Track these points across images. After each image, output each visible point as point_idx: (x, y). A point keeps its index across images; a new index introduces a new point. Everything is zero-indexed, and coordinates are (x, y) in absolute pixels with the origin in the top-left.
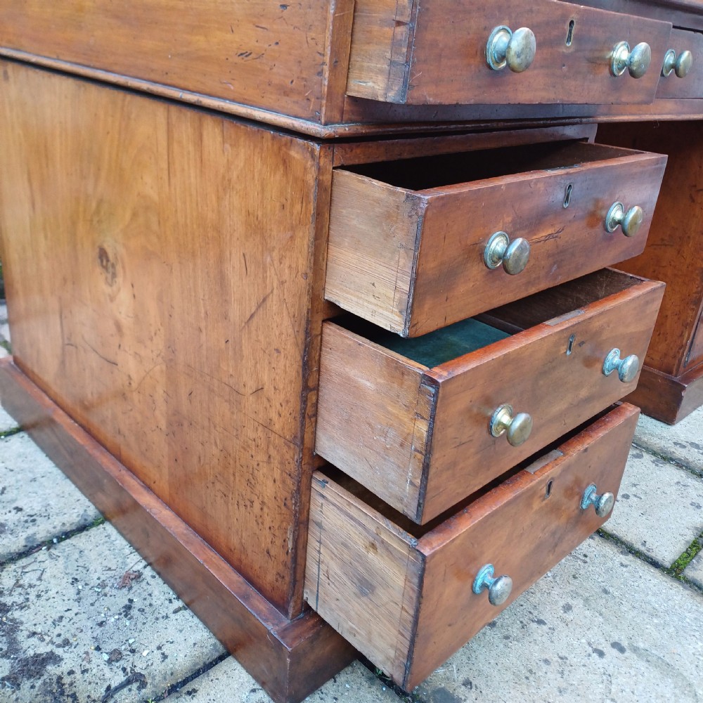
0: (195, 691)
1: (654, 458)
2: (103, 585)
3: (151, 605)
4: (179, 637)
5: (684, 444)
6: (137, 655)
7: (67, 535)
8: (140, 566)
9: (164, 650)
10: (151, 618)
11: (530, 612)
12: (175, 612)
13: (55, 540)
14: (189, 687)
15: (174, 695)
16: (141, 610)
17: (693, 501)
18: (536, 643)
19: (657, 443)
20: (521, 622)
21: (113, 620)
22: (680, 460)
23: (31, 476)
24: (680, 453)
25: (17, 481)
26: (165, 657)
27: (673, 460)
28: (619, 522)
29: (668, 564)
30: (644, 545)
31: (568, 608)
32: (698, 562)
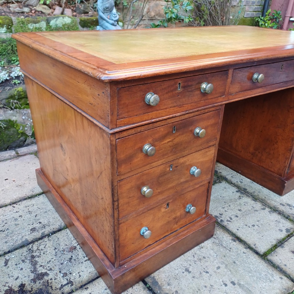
0: (88, 288)
1: (270, 210)
2: (64, 251)
3: (78, 258)
4: (85, 270)
5: (284, 204)
6: (72, 275)
7: (54, 232)
8: (76, 245)
9: (80, 274)
10: (77, 263)
11: (204, 269)
12: (85, 261)
13: (50, 234)
14: (86, 287)
15: (81, 289)
16: (75, 260)
17: (280, 228)
18: (203, 280)
19: (273, 203)
20: (200, 272)
21: (66, 263)
22: (280, 211)
23: (45, 210)
24: (281, 208)
25: (41, 212)
26: (80, 276)
27: (277, 211)
28: (248, 236)
29: (262, 253)
30: (255, 245)
31: (218, 268)
32: (274, 253)
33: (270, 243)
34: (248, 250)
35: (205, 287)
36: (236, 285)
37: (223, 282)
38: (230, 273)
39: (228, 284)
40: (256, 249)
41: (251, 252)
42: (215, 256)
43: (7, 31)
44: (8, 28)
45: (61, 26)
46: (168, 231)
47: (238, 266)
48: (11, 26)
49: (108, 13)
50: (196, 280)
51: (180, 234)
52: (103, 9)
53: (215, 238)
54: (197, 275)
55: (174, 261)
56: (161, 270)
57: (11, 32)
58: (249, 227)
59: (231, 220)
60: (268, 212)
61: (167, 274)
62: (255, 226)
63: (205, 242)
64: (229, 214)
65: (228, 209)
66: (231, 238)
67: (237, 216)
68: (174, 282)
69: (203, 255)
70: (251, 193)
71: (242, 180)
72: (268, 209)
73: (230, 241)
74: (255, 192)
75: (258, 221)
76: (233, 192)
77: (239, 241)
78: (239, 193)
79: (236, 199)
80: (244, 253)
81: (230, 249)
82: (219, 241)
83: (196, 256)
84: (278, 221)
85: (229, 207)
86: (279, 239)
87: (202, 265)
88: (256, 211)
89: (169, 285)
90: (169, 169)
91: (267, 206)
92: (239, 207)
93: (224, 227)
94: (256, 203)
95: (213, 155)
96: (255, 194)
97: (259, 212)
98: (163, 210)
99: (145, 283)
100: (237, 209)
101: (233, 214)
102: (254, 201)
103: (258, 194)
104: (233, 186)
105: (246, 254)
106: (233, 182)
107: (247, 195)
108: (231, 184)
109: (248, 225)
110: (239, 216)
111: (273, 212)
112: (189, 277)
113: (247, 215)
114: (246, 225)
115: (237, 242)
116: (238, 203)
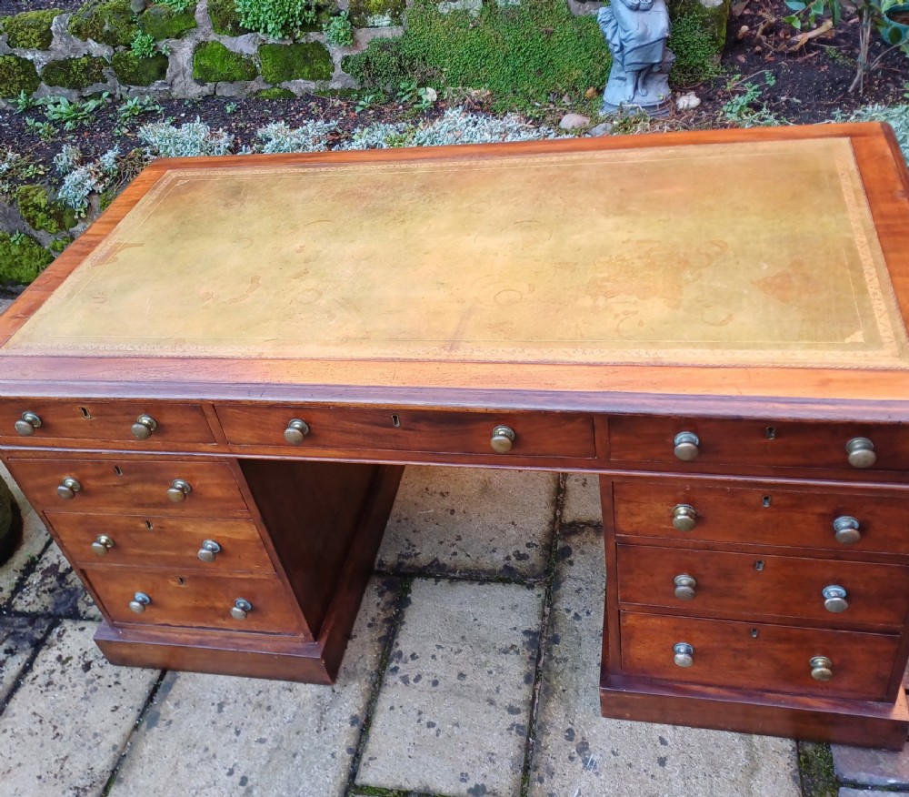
1: (523, 723)
5: (578, 737)
11: (243, 724)
17: (470, 773)
18: (218, 738)
19: (555, 716)
20: (231, 724)
22: (540, 743)
24: (553, 739)
27: (534, 737)
28: (390, 734)
29: (359, 782)
30: (371, 759)
31: (262, 741)
33: (402, 778)
34: (349, 756)
35: (207, 749)
36: (245, 787)
37: (235, 765)
38: (264, 763)
39: (235, 774)
40: (362, 767)
41: (347, 764)
42: (286, 721)
44: (393, 16)
46: (205, 622)
47: (291, 765)
48: (400, 11)
50: (211, 729)
51: (235, 641)
53: (334, 691)
54: (221, 724)
55: (227, 677)
56: (198, 675)
57: (401, 24)
58: (419, 721)
59: (411, 682)
60: (508, 724)
61: (194, 688)
62: (432, 729)
63: (308, 685)
64: (428, 667)
65: (446, 656)
66: (357, 712)
67: (435, 683)
68: (185, 707)
69: (274, 702)
70: (551, 657)
71: (588, 613)
72: (521, 718)
73: (347, 717)
74: (566, 660)
75: (457, 725)
76: (515, 629)
77: (362, 730)
78: (526, 639)
79: (495, 647)
80: (333, 755)
81: (325, 729)
82: (331, 702)
83: (262, 695)
84: (491, 758)
85: (456, 653)
86: (431, 788)
87: (249, 717)
88: (492, 702)
89: (177, 705)
90: (143, 525)
91: (535, 711)
92: (471, 668)
93: (380, 685)
94: (520, 688)
95: (258, 536)
96: (556, 665)
97: (492, 708)
98: (174, 584)
99: (161, 678)
100: (462, 669)
101: (438, 672)
102: (528, 679)
103: (563, 671)
104: (544, 615)
105: (333, 760)
106: (557, 605)
107: (535, 657)
108: (548, 606)
109: (423, 715)
110: (441, 687)
111: (521, 734)
112: (209, 717)
113: (459, 695)
114: (420, 713)
115: (356, 728)
116: (483, 658)
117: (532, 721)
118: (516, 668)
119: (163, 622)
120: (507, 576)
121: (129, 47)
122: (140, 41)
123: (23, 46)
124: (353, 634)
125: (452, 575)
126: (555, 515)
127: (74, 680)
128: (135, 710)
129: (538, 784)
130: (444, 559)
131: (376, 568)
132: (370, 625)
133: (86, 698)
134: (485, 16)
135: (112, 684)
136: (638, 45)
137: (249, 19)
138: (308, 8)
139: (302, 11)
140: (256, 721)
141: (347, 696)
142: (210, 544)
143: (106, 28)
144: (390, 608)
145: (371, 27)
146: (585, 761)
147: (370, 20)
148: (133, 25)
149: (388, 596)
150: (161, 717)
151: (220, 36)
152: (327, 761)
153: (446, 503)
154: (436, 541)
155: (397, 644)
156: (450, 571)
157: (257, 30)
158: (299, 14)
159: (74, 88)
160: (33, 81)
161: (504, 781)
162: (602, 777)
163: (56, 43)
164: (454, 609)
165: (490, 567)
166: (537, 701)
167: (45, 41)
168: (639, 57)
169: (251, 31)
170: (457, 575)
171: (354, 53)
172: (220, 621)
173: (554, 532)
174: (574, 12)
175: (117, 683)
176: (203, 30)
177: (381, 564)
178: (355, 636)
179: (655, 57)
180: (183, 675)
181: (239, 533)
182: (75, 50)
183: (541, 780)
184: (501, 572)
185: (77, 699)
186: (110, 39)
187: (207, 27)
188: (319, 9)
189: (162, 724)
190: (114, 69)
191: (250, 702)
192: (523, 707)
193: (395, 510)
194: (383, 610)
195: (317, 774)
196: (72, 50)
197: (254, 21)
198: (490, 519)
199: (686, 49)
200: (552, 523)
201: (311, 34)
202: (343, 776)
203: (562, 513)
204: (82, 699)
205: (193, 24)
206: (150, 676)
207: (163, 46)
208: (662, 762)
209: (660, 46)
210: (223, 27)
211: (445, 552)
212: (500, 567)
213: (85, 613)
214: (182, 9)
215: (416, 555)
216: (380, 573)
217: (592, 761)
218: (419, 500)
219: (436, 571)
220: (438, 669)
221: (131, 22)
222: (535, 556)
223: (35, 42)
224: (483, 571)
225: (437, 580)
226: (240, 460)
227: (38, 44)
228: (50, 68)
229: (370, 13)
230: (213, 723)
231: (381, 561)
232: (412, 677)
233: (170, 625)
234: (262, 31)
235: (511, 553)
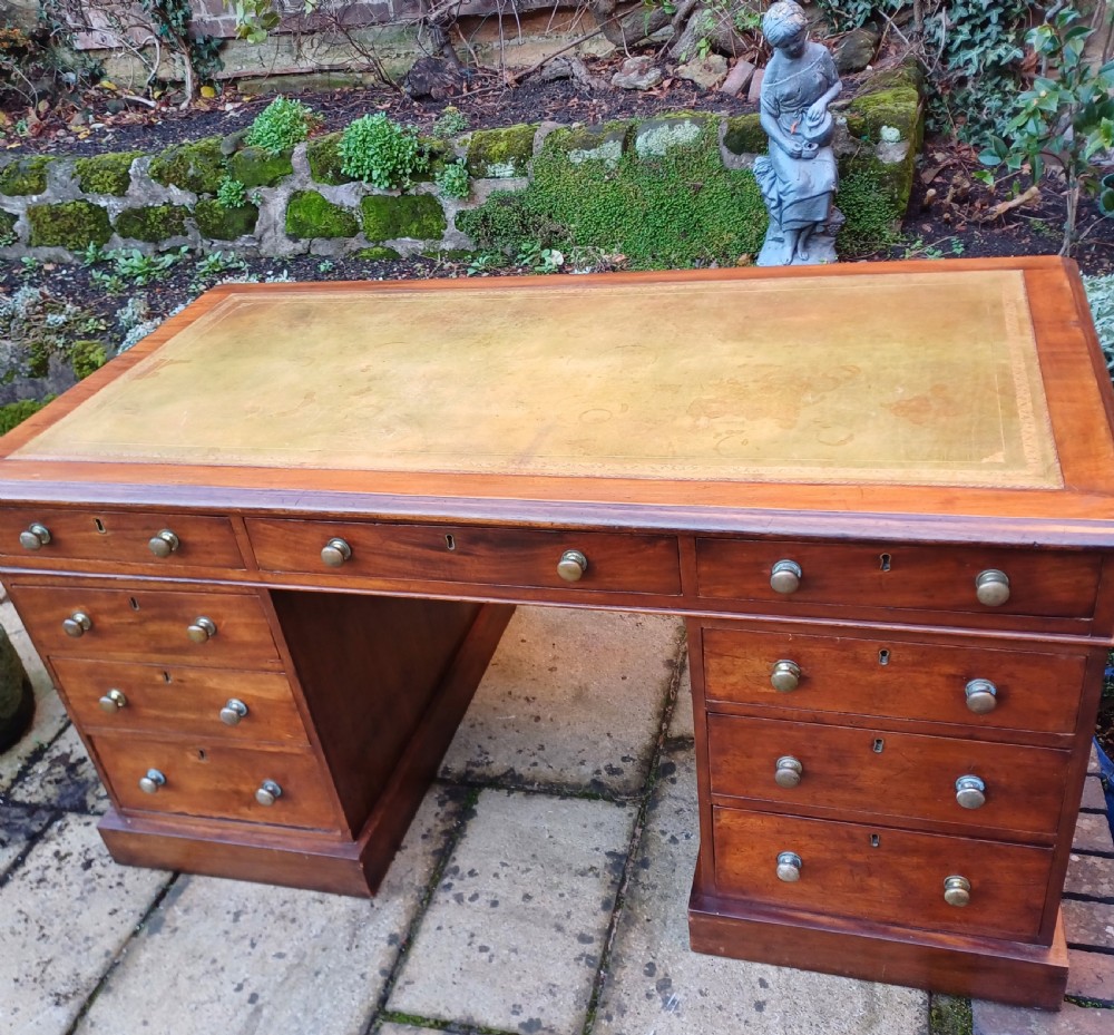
1: (597, 954)
5: (659, 973)
19: (635, 948)
22: (613, 976)
24: (629, 973)
30: (407, 983)
31: (280, 956)
32: (410, 1029)
33: (443, 1005)
34: (381, 979)
35: (214, 961)
36: (254, 1005)
37: (245, 979)
38: (280, 980)
39: (244, 990)
40: (395, 990)
41: (378, 987)
42: (311, 935)
43: (516, 172)
44: (518, 165)
45: (663, 153)
46: (227, 811)
47: (311, 983)
48: (526, 159)
49: (794, 115)
50: (222, 940)
51: (261, 837)
52: (772, 100)
53: (372, 906)
54: (235, 934)
56: (216, 880)
57: (526, 175)
58: (470, 944)
59: (466, 900)
60: (577, 954)
61: (209, 895)
62: (484, 953)
63: (344, 898)
64: (488, 886)
65: (511, 875)
66: (397, 931)
67: (495, 904)
68: (196, 914)
69: (301, 914)
70: (637, 883)
71: (687, 837)
72: (594, 949)
73: (385, 935)
74: (655, 887)
75: (515, 951)
76: (597, 849)
77: (401, 950)
78: (609, 861)
79: (570, 868)
80: (363, 976)
81: (357, 947)
82: (368, 917)
83: (288, 906)
84: (552, 990)
85: (523, 872)
86: (476, 1020)
87: (269, 928)
88: (559, 928)
89: (186, 911)
90: (160, 678)
91: (611, 942)
92: (539, 890)
93: (428, 903)
94: (595, 914)
95: (290, 694)
96: (642, 891)
97: (559, 935)
98: (193, 758)
99: (172, 881)
100: (529, 890)
101: (499, 891)
102: (606, 905)
103: (650, 899)
104: (634, 836)
105: (362, 981)
106: (651, 826)
107: (618, 881)
108: (640, 827)
109: (475, 938)
110: (501, 908)
111: (591, 966)
112: (222, 926)
113: (521, 918)
114: (472, 935)
115: (394, 948)
116: (556, 879)
117: (606, 952)
118: (593, 892)
119: (178, 810)
120: (594, 791)
121: (214, 195)
122: (228, 187)
123: (97, 190)
124: (403, 844)
125: (528, 787)
126: (660, 728)
127: (70, 879)
128: (138, 914)
129: (605, 1023)
130: (521, 769)
131: (439, 775)
132: (424, 837)
133: (82, 899)
134: (623, 167)
135: (114, 884)
136: (798, 198)
137: (352, 164)
138: (420, 154)
139: (413, 157)
140: (277, 933)
141: (387, 913)
142: (235, 704)
143: (191, 172)
144: (451, 819)
145: (492, 178)
146: (665, 1000)
147: (490, 169)
148: (222, 170)
149: (450, 806)
150: (165, 924)
151: (319, 185)
152: (356, 982)
153: (532, 709)
154: (514, 750)
155: (454, 859)
156: (528, 783)
157: (361, 178)
158: (410, 160)
159: (150, 241)
160: (105, 231)
161: (565, 1017)
162: (684, 1019)
163: (134, 189)
164: (526, 824)
165: (576, 780)
166: (614, 931)
167: (122, 185)
168: (799, 213)
169: (354, 179)
170: (535, 787)
171: (471, 207)
172: (244, 810)
173: (657, 747)
174: (728, 165)
175: (119, 884)
176: (300, 177)
177: (446, 771)
178: (406, 847)
179: (818, 213)
180: (197, 879)
181: (269, 690)
182: (154, 197)
183: (609, 1018)
184: (587, 787)
185: (71, 899)
186: (194, 185)
187: (304, 174)
188: (433, 155)
189: (166, 932)
190: (197, 220)
191: (272, 912)
192: (597, 936)
193: (470, 713)
194: (442, 820)
195: (342, 995)
196: (151, 198)
197: (358, 167)
198: (581, 729)
199: (859, 211)
200: (656, 737)
201: (422, 184)
202: (373, 1000)
203: (668, 726)
204: (78, 899)
205: (288, 170)
206: (159, 878)
207: (253, 194)
208: (760, 1006)
209: (824, 202)
210: (322, 174)
211: (523, 762)
212: (588, 780)
213: (93, 807)
214: (277, 151)
215: (488, 763)
216: (443, 782)
217: (673, 1002)
218: (499, 704)
219: (511, 782)
220: (501, 888)
221: (219, 167)
222: (630, 772)
223: (110, 186)
224: (566, 784)
225: (511, 792)
226: (272, 591)
227: (113, 189)
228: (126, 217)
229: (491, 161)
230: (226, 932)
231: (446, 768)
232: (467, 895)
233: (187, 815)
234: (366, 178)
235: (602, 767)
